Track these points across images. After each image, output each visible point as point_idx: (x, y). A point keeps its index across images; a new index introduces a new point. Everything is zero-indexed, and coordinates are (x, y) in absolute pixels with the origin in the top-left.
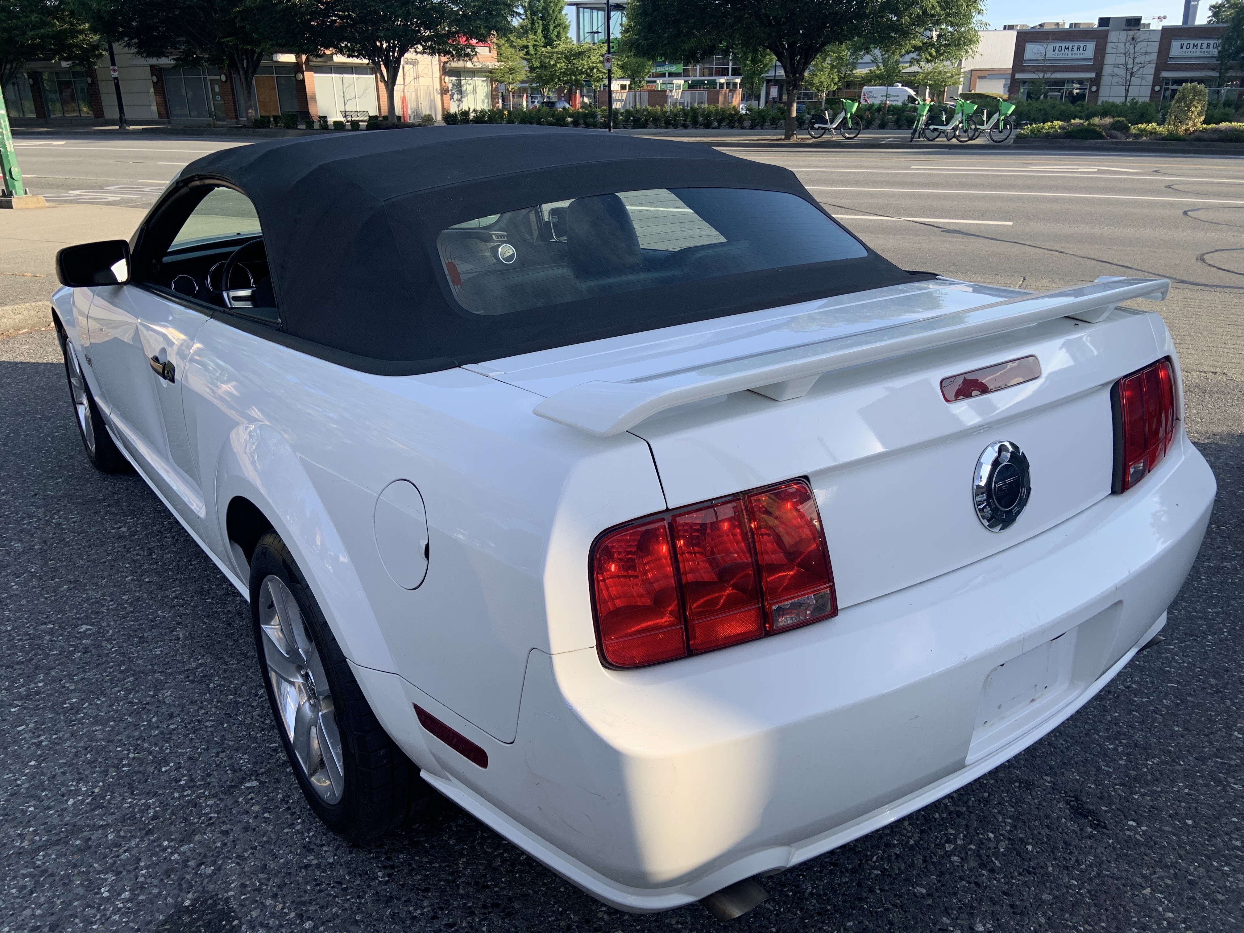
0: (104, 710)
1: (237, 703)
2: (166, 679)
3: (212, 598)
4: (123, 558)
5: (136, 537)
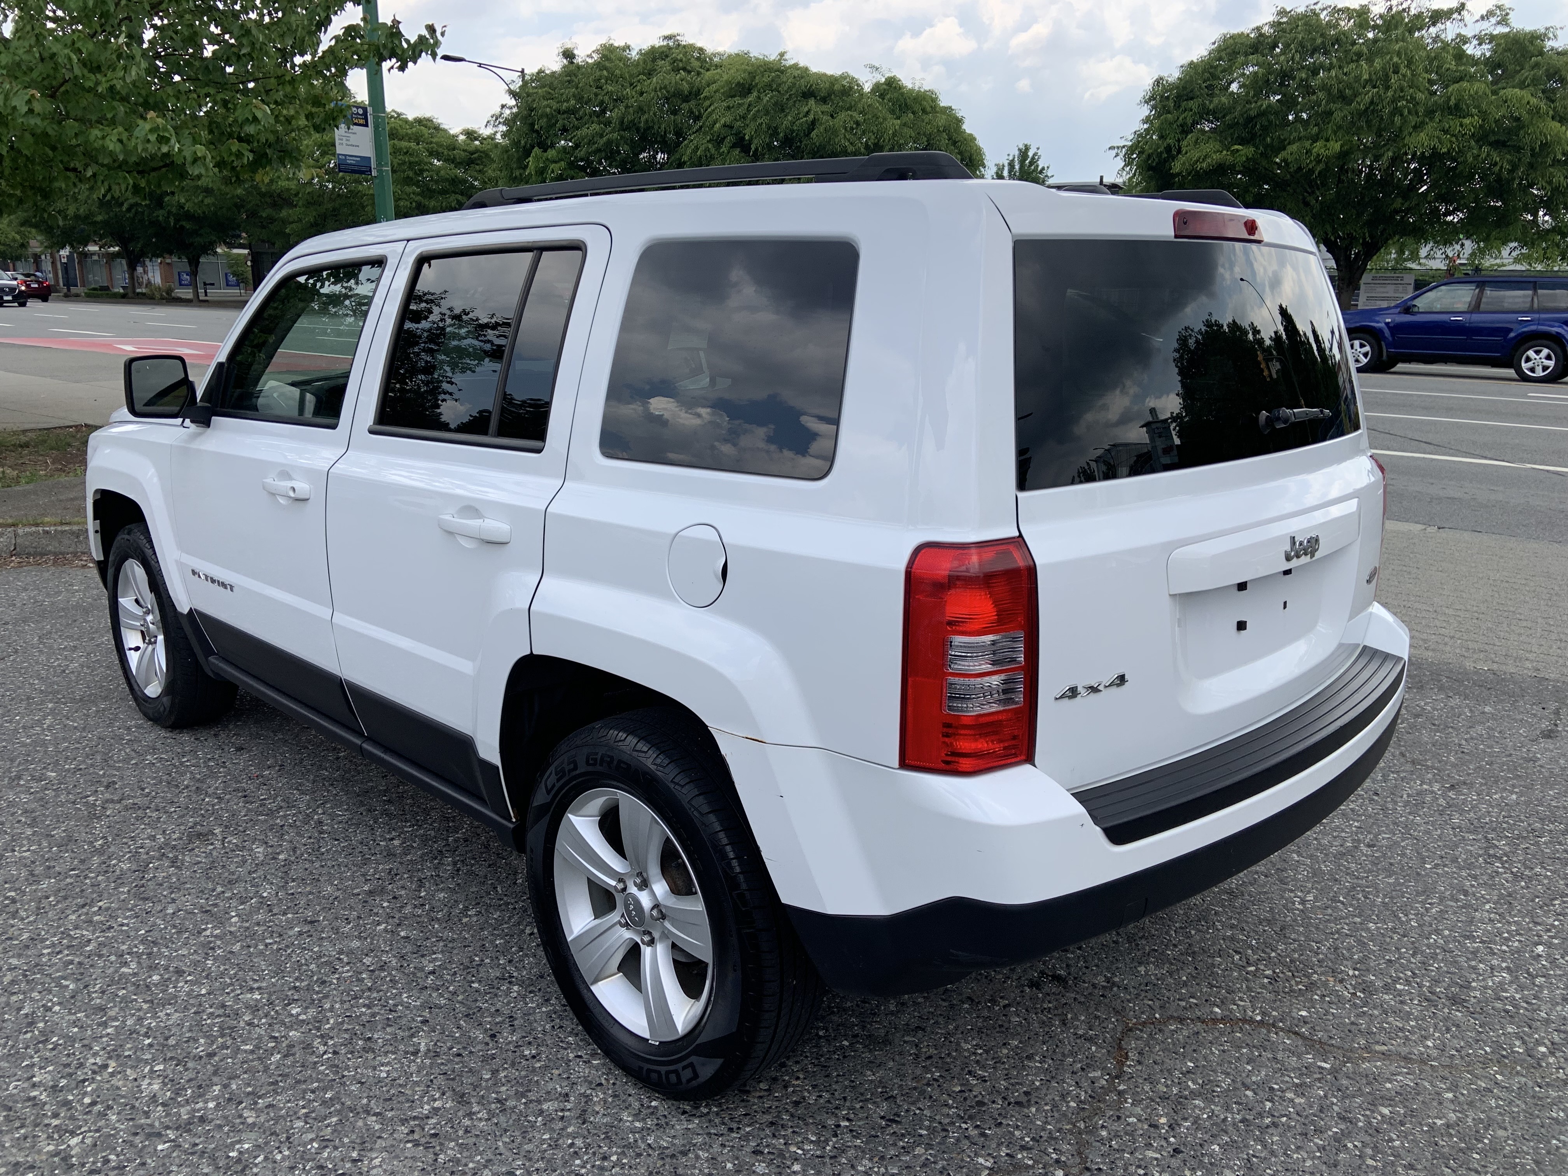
2: (382, 1130)
3: (480, 983)
4: (382, 891)
5: (409, 858)
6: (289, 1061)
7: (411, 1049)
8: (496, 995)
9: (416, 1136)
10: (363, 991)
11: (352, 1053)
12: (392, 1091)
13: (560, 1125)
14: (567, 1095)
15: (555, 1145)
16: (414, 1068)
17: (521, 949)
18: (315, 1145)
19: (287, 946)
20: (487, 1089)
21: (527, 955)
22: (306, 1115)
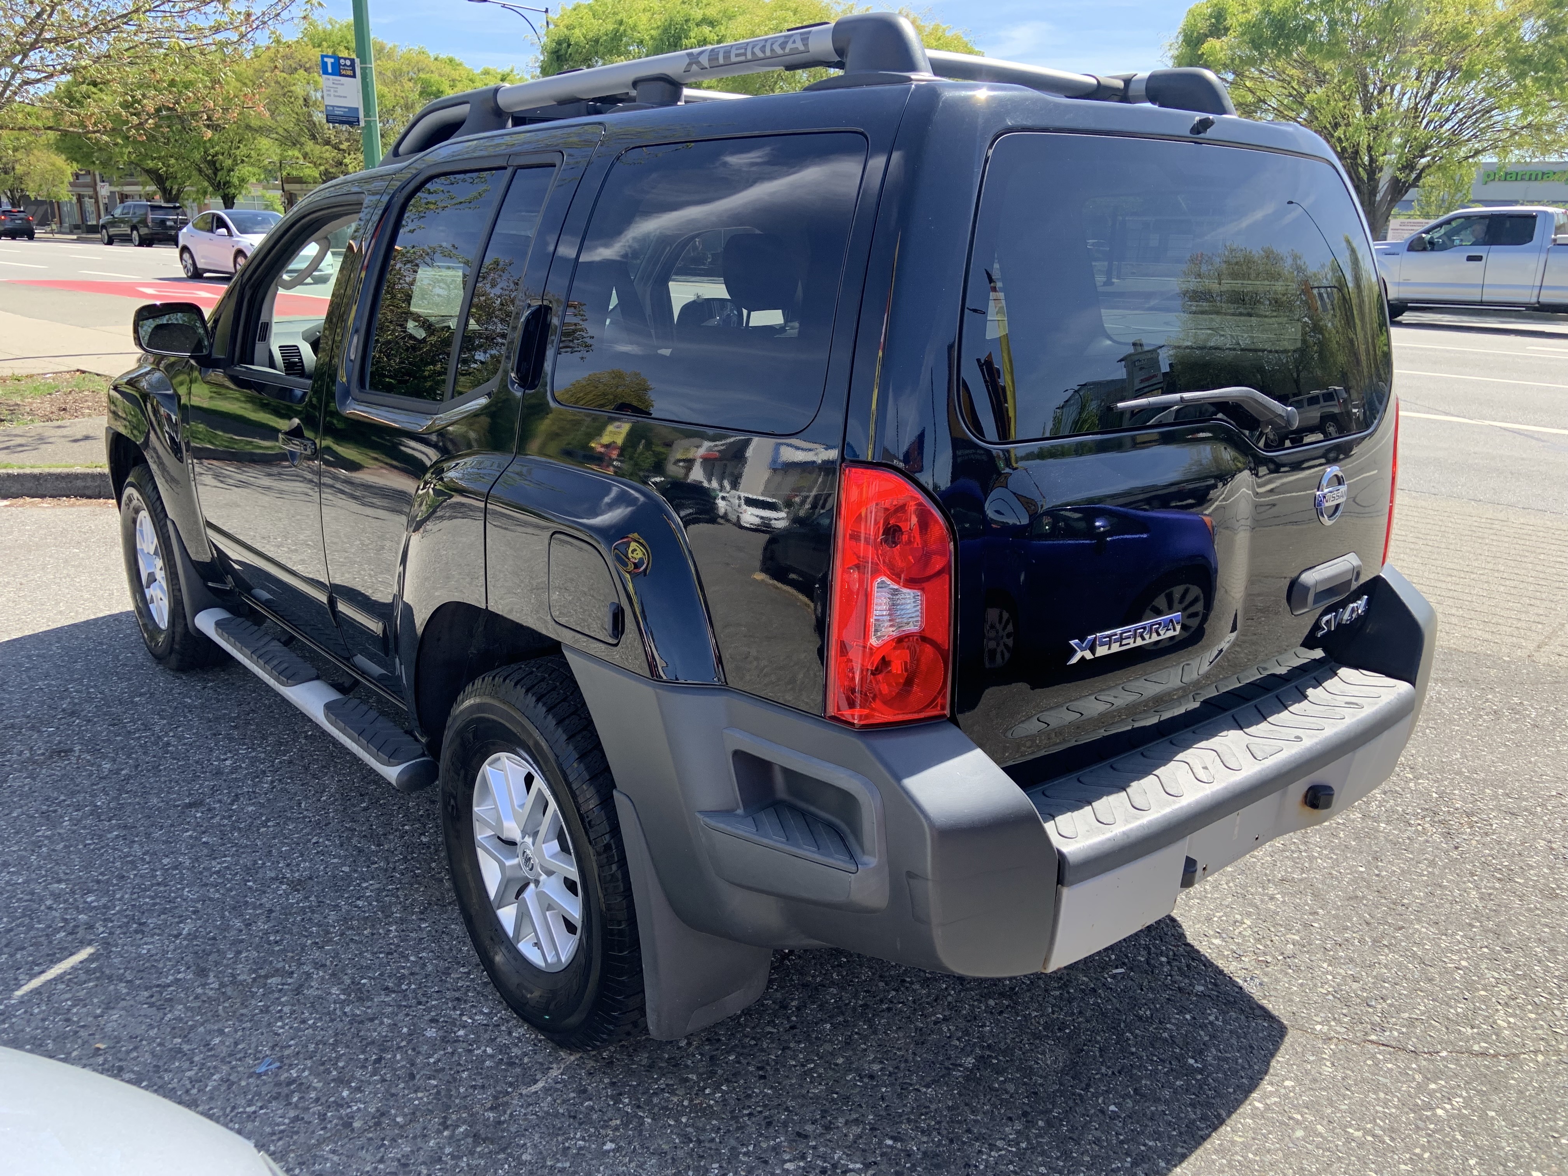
0: (33, 1025)
1: (180, 1051)
2: (127, 994)
3: (255, 881)
4: (201, 803)
5: (234, 776)
6: (70, 938)
7: (175, 932)
8: (264, 892)
9: (153, 999)
10: (152, 885)
11: (125, 933)
12: (147, 965)
13: (276, 995)
14: (292, 973)
15: (266, 1010)
16: (172, 947)
17: (302, 855)
18: (69, 1003)
19: (103, 847)
20: (227, 966)
21: (304, 861)
22: (70, 980)
